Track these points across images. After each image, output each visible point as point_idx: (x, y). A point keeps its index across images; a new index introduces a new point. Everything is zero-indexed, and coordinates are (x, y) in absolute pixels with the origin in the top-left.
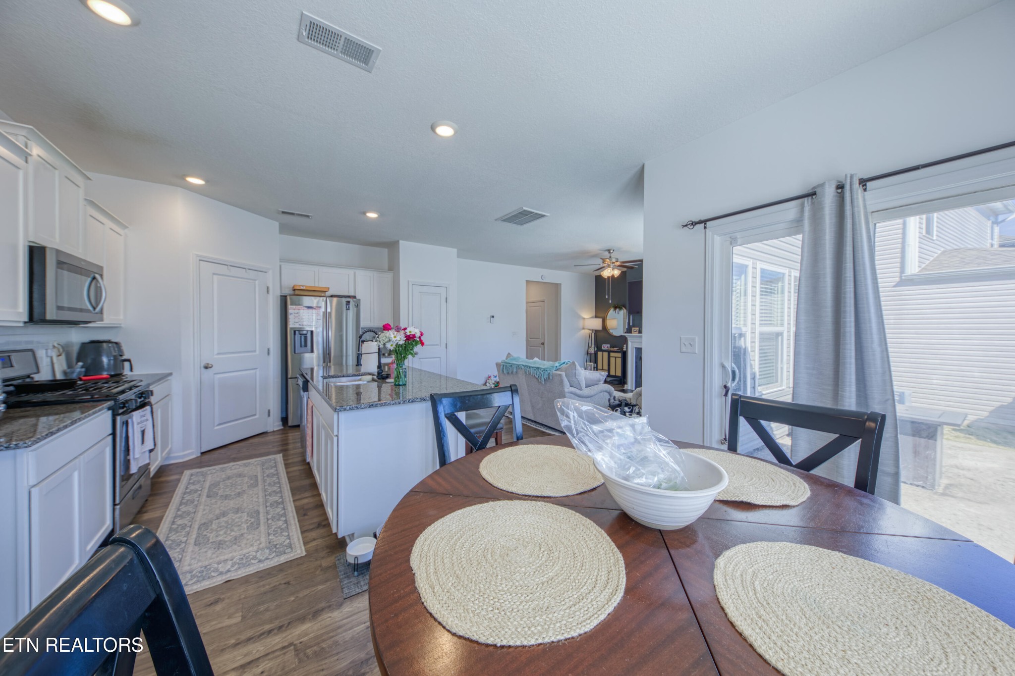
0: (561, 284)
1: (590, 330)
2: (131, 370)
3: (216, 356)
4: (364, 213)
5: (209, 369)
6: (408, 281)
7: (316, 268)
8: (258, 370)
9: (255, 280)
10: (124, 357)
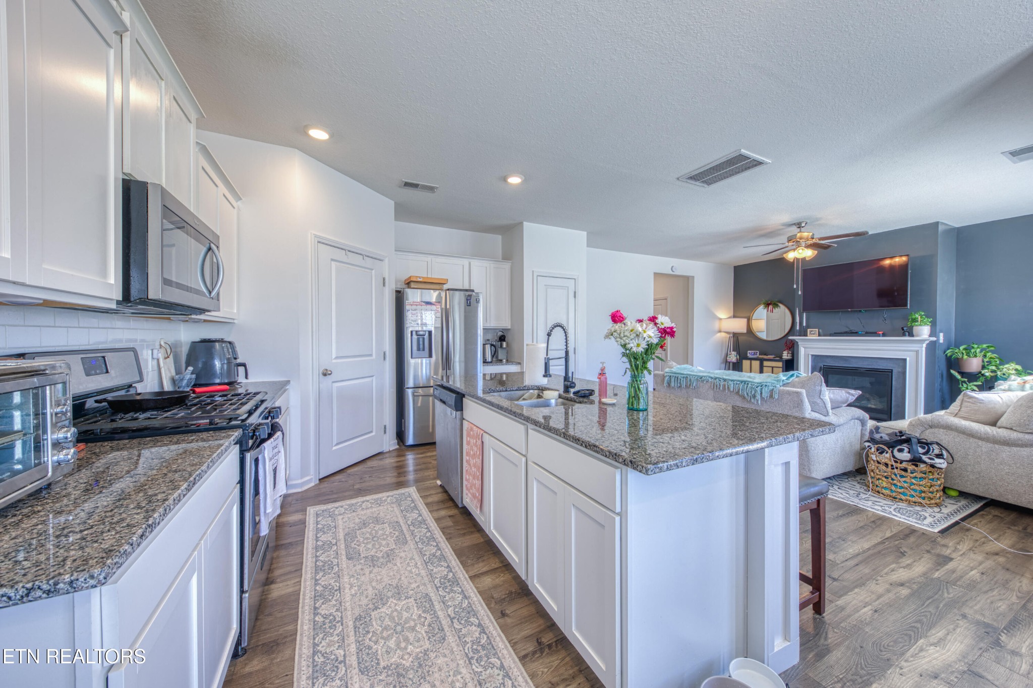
0: (693, 277)
1: (728, 333)
2: (246, 377)
3: (334, 361)
4: (505, 179)
5: (328, 376)
6: (533, 271)
7: (429, 258)
8: (374, 378)
9: (372, 270)
10: (239, 361)
